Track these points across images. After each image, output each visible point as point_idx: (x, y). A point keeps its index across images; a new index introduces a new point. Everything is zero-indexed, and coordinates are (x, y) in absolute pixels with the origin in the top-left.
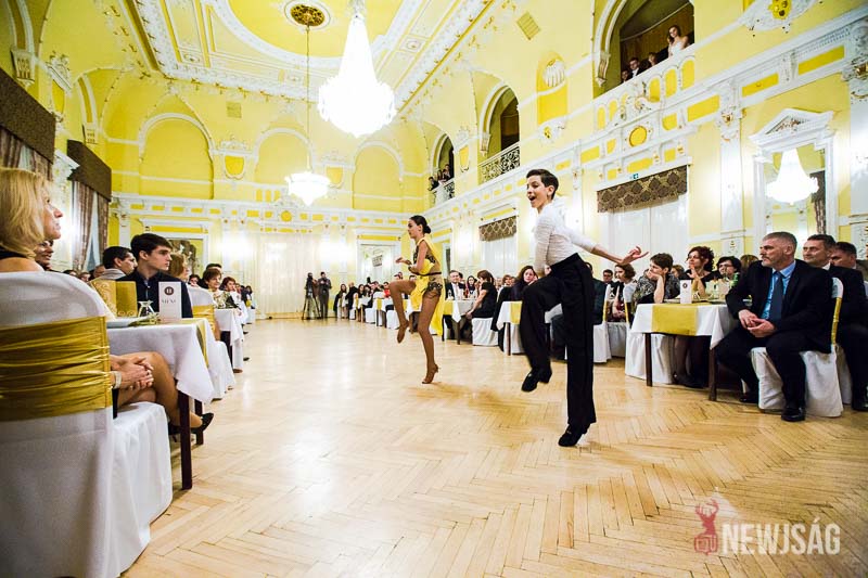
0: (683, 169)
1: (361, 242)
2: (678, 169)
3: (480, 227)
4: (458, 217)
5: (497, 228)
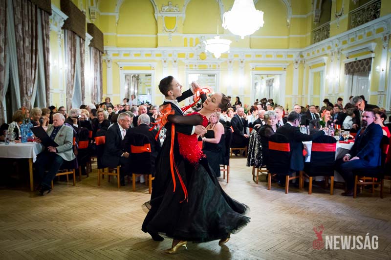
1: (256, 72)
3: (345, 64)
4: (330, 53)
5: (357, 66)
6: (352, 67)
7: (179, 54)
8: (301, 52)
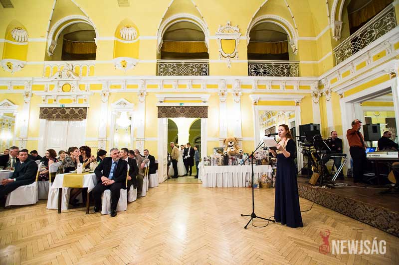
0: (86, 108)
2: (84, 108)
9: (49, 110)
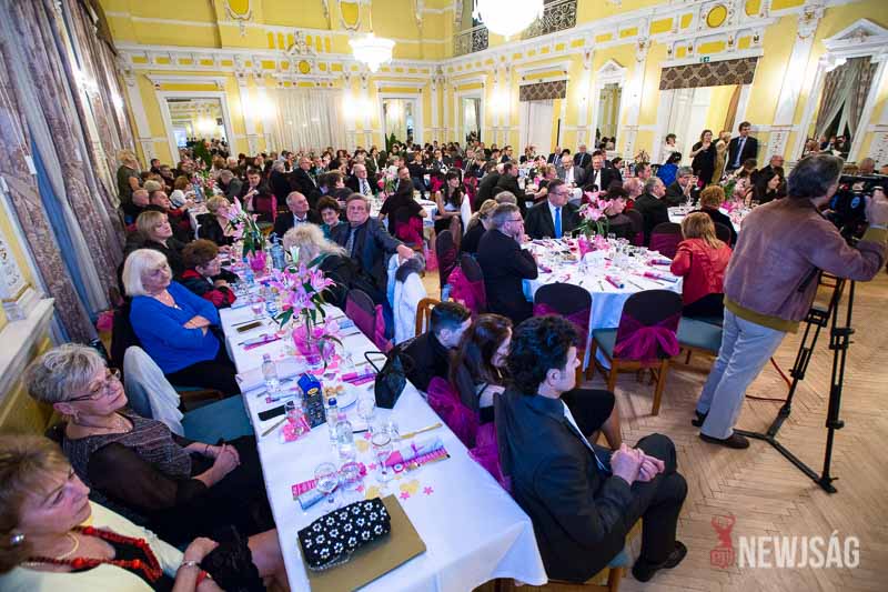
0: (755, 59)
2: (750, 59)
3: (521, 87)
4: (493, 71)
5: (542, 90)
6: (533, 91)
7: (264, 62)
8: (440, 66)
9: (678, 71)
